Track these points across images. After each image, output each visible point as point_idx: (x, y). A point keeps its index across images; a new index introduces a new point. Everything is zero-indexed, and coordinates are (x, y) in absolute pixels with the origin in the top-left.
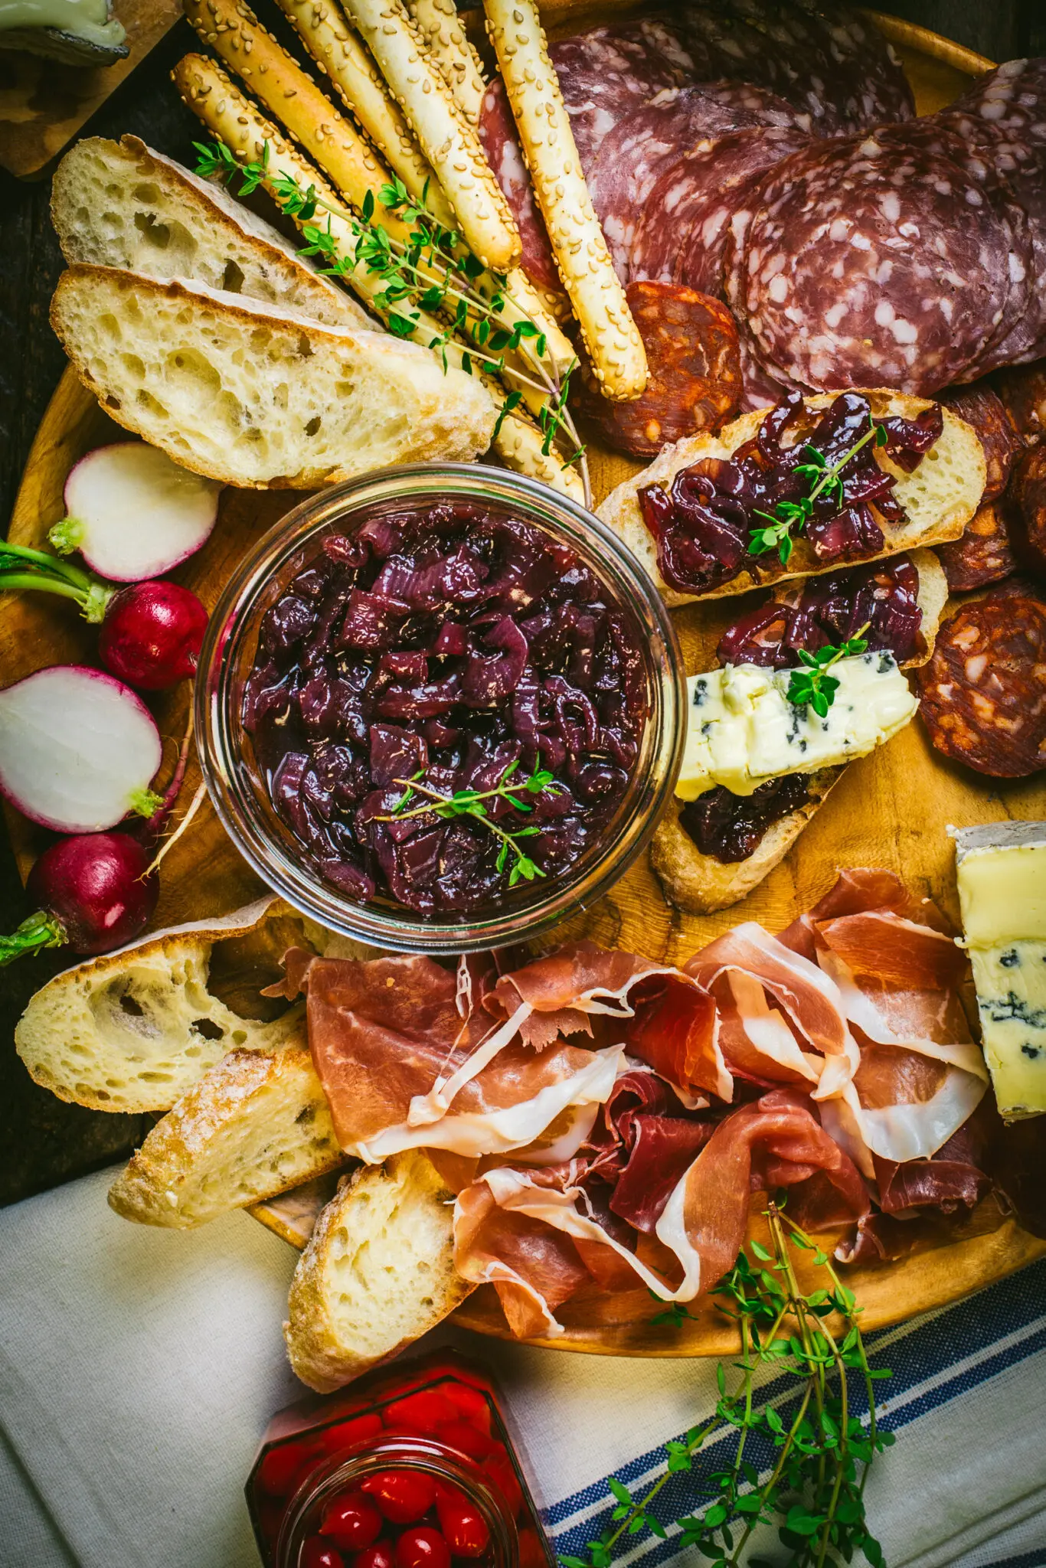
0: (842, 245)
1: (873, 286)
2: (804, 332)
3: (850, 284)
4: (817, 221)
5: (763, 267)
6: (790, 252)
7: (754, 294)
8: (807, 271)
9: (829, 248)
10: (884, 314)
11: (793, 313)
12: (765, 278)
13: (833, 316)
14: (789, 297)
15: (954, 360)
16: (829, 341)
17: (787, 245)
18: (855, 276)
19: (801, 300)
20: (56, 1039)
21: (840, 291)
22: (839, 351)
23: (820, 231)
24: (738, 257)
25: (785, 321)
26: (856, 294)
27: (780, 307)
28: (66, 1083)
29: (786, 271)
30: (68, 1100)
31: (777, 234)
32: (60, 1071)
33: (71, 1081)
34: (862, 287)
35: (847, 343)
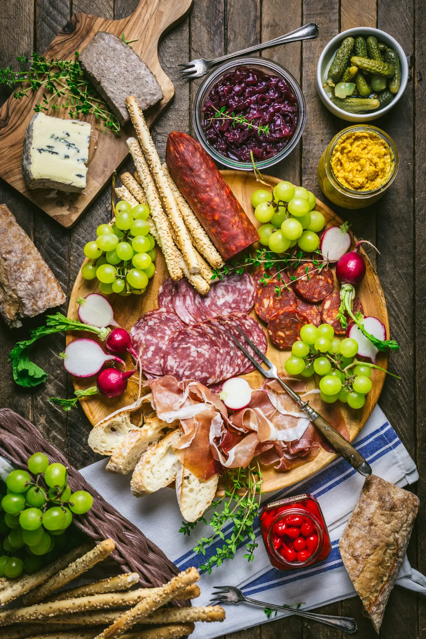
0: (165, 334)
1: (158, 344)
2: (143, 332)
3: (157, 339)
4: (169, 327)
5: (154, 318)
6: (160, 323)
7: (148, 318)
8: (157, 328)
9: (163, 332)
10: (152, 348)
11: (147, 328)
12: (153, 319)
13: (149, 337)
14: (150, 326)
15: (146, 367)
16: (143, 338)
17: (161, 322)
18: (159, 339)
19: (150, 329)
20: (98, 441)
21: (155, 337)
22: (141, 341)
23: (166, 328)
24: (155, 312)
25: (144, 327)
26: (155, 341)
27: (147, 325)
28: (102, 450)
29: (155, 323)
30: (103, 454)
31: (163, 319)
32: (100, 448)
33: (103, 450)
34: (157, 341)
35: (143, 342)
